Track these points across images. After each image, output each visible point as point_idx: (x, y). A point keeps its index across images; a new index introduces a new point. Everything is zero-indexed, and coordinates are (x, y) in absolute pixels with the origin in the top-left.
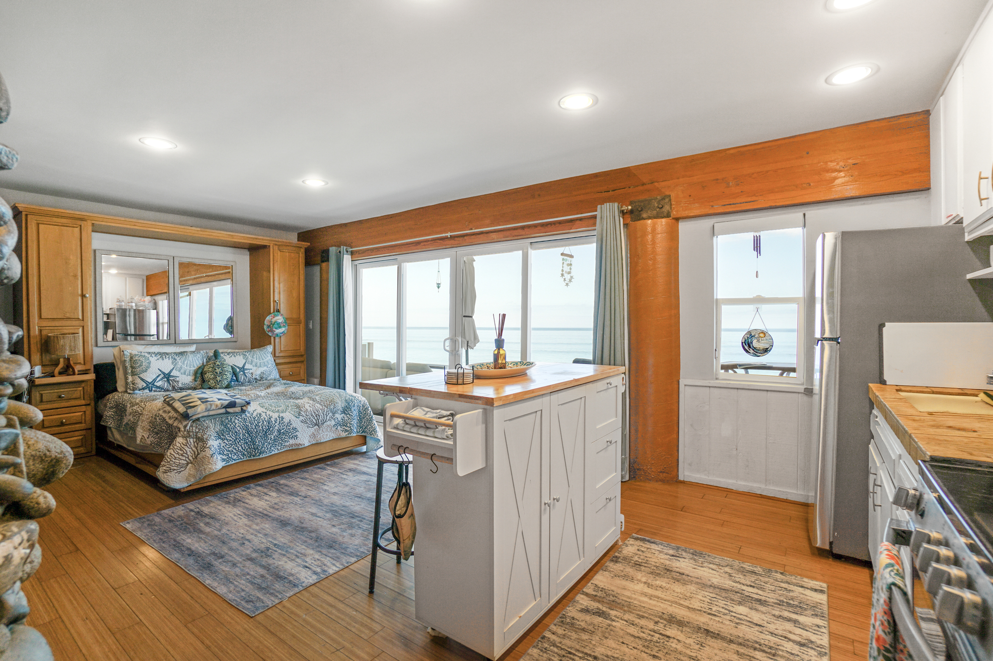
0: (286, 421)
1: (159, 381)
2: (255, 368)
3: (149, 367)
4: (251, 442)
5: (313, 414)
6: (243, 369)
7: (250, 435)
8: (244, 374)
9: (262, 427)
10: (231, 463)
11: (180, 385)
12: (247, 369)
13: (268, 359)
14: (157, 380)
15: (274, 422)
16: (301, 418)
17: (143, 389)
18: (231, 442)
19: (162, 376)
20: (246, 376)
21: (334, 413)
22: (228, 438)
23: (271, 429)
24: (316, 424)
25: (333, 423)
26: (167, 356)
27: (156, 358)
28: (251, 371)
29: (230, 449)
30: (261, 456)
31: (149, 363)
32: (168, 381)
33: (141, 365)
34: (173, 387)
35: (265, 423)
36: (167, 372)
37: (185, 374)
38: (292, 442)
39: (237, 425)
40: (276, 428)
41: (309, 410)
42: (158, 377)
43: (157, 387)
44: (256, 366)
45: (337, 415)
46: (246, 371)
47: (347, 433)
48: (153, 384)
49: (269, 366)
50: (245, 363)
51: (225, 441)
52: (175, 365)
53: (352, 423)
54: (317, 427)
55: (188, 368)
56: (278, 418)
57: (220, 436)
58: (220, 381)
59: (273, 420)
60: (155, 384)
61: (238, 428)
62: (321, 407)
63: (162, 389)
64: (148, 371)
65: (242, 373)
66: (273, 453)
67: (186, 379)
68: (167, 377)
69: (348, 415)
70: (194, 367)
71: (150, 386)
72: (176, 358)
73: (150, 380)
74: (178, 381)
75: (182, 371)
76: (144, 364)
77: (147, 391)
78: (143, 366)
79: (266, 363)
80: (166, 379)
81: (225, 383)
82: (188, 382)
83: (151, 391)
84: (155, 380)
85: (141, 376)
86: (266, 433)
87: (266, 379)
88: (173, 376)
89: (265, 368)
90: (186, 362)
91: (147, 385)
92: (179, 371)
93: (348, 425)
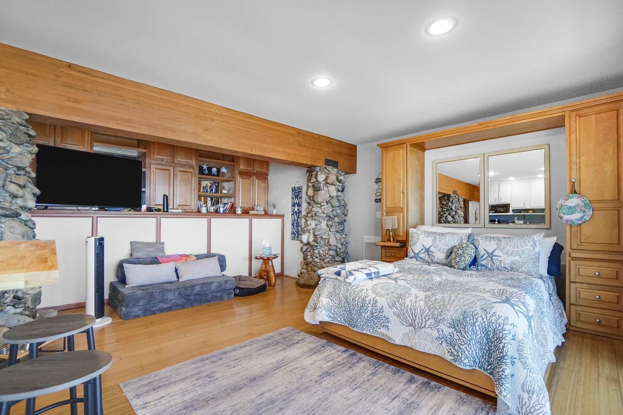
0: (379, 305)
1: (422, 253)
2: (505, 256)
3: (417, 242)
4: (349, 311)
5: (409, 310)
6: (491, 255)
7: (348, 305)
8: (492, 260)
9: (358, 302)
10: (334, 322)
11: (436, 260)
12: (495, 256)
13: (525, 248)
14: (421, 253)
15: (367, 302)
16: (394, 309)
17: (412, 257)
18: (336, 305)
19: (424, 250)
20: (493, 262)
21: (438, 322)
22: (334, 300)
23: (365, 308)
24: (411, 325)
25: (435, 334)
26: (432, 235)
27: (423, 236)
28: (500, 259)
29: (336, 310)
30: (354, 329)
31: (418, 239)
32: (429, 254)
33: (413, 240)
34: (432, 260)
35: (360, 300)
36: (427, 248)
37: (440, 251)
38: (383, 330)
39: (341, 292)
40: (369, 309)
41: (406, 305)
42: (422, 250)
43: (421, 258)
44: (507, 254)
45: (441, 326)
46: (493, 258)
47: (452, 358)
48: (418, 255)
49: (524, 256)
50: (496, 249)
51: (332, 302)
52: (434, 243)
53: (462, 347)
54: (411, 328)
55: (443, 246)
56: (372, 300)
57: (330, 296)
58: (458, 262)
59: (367, 299)
60: (419, 255)
61: (341, 295)
62: (423, 307)
63: (424, 260)
64: (416, 245)
65: (489, 259)
66: (364, 332)
67: (440, 256)
68: (428, 251)
69: (459, 334)
70: (448, 246)
71: (416, 256)
72: (437, 237)
73: (416, 252)
74: (434, 256)
75: (438, 248)
76: (415, 239)
77: (414, 259)
78: (415, 241)
79: (520, 252)
80: (427, 253)
81: (462, 265)
82: (441, 258)
83: (417, 260)
84: (419, 252)
85: (412, 247)
86: (360, 309)
87: (517, 271)
88: (431, 252)
89: (517, 258)
90: (442, 242)
91: (415, 255)
92: (436, 248)
93: (456, 347)
